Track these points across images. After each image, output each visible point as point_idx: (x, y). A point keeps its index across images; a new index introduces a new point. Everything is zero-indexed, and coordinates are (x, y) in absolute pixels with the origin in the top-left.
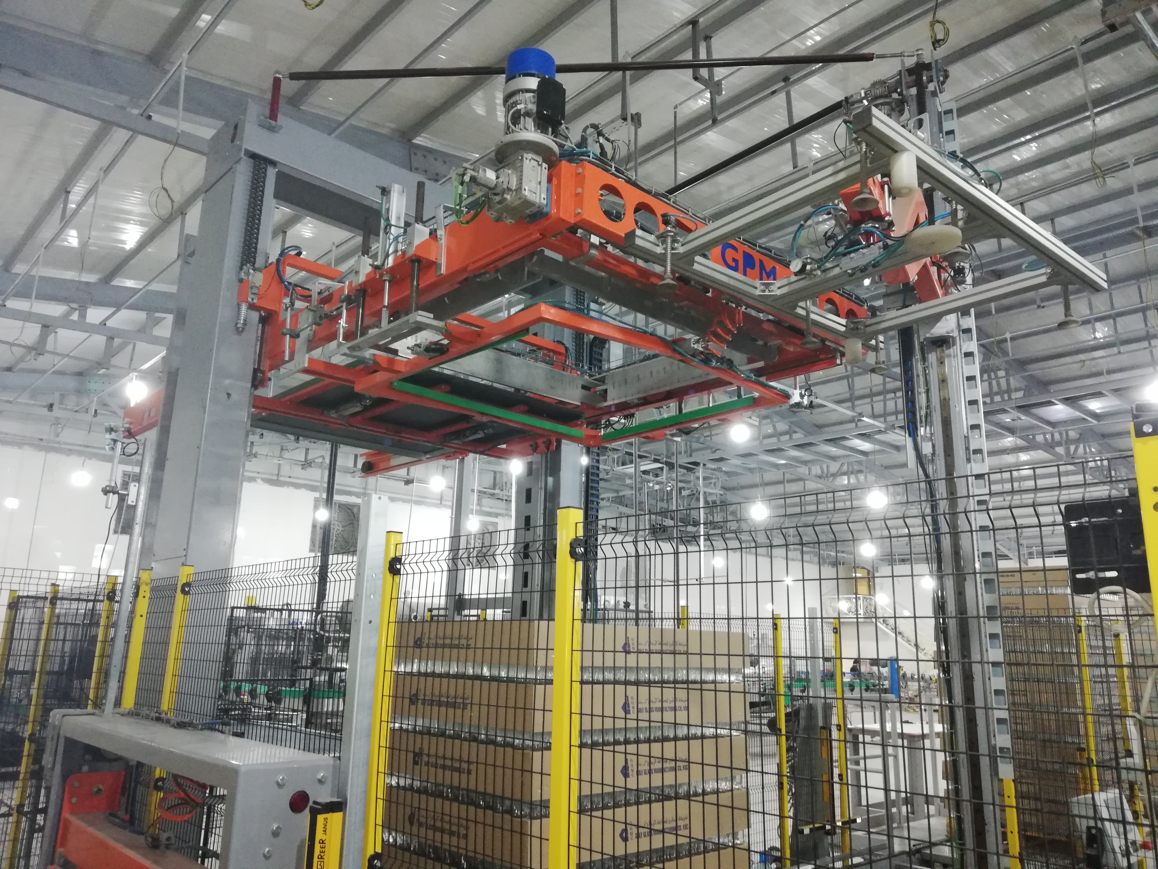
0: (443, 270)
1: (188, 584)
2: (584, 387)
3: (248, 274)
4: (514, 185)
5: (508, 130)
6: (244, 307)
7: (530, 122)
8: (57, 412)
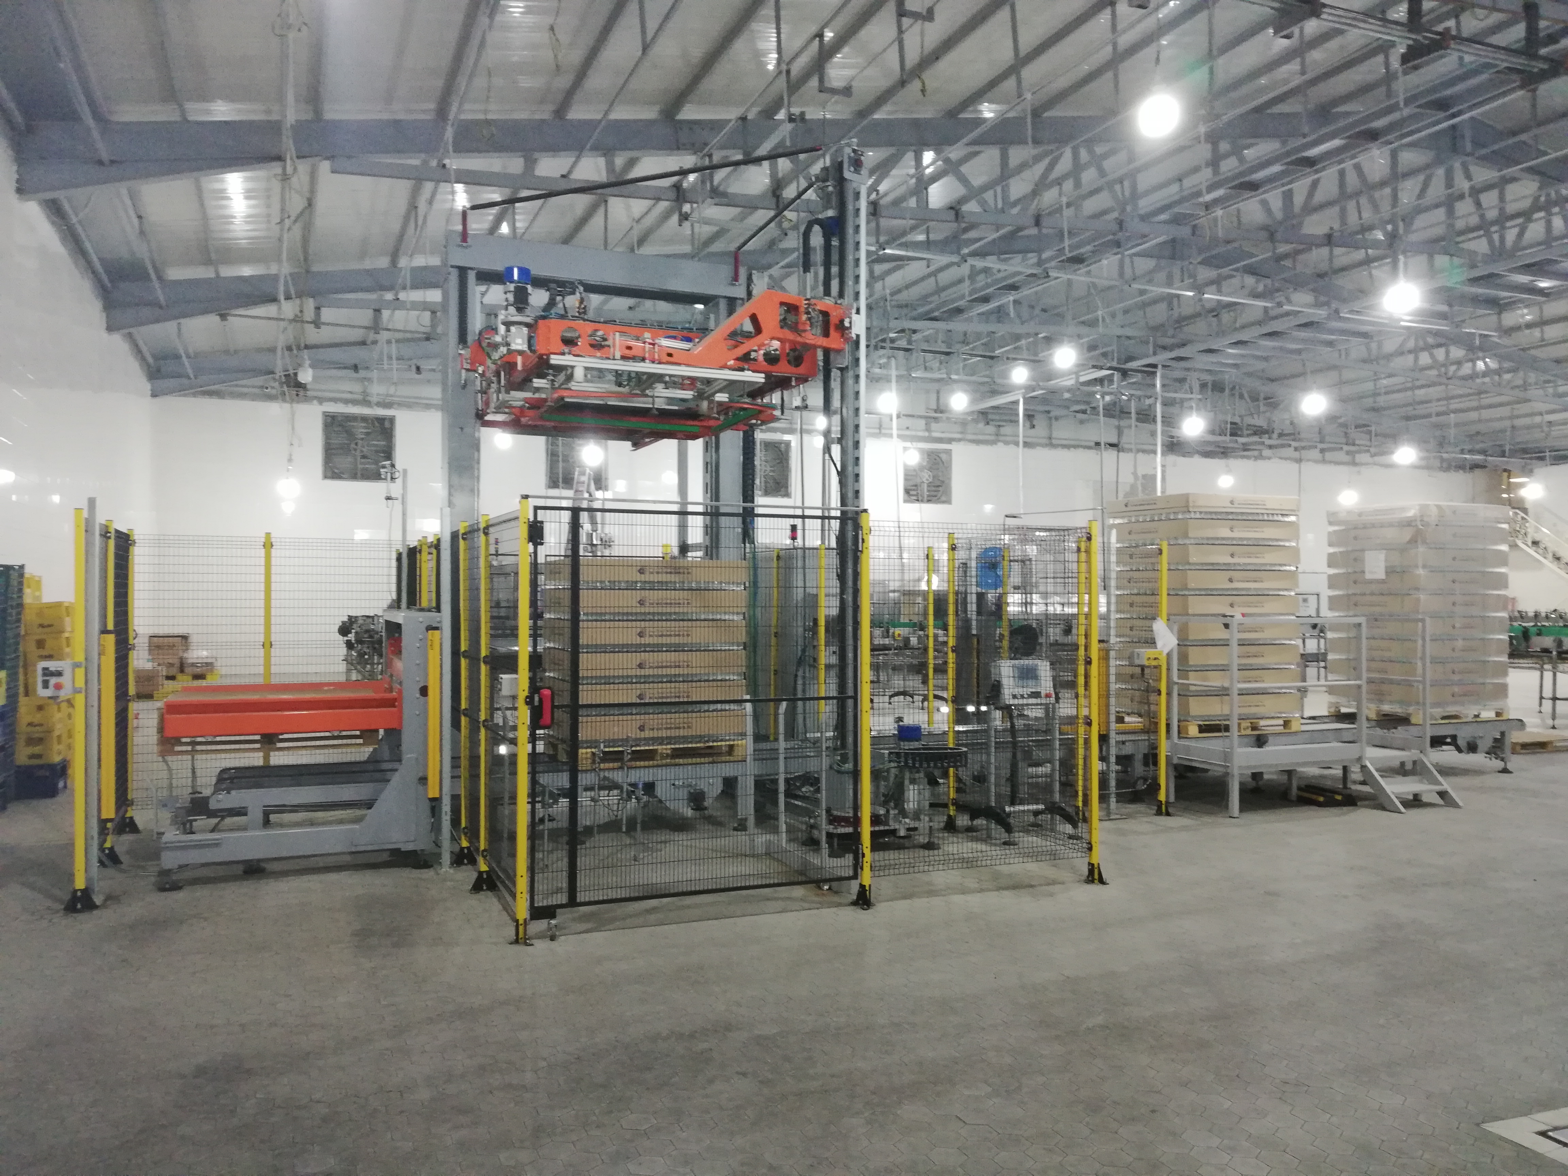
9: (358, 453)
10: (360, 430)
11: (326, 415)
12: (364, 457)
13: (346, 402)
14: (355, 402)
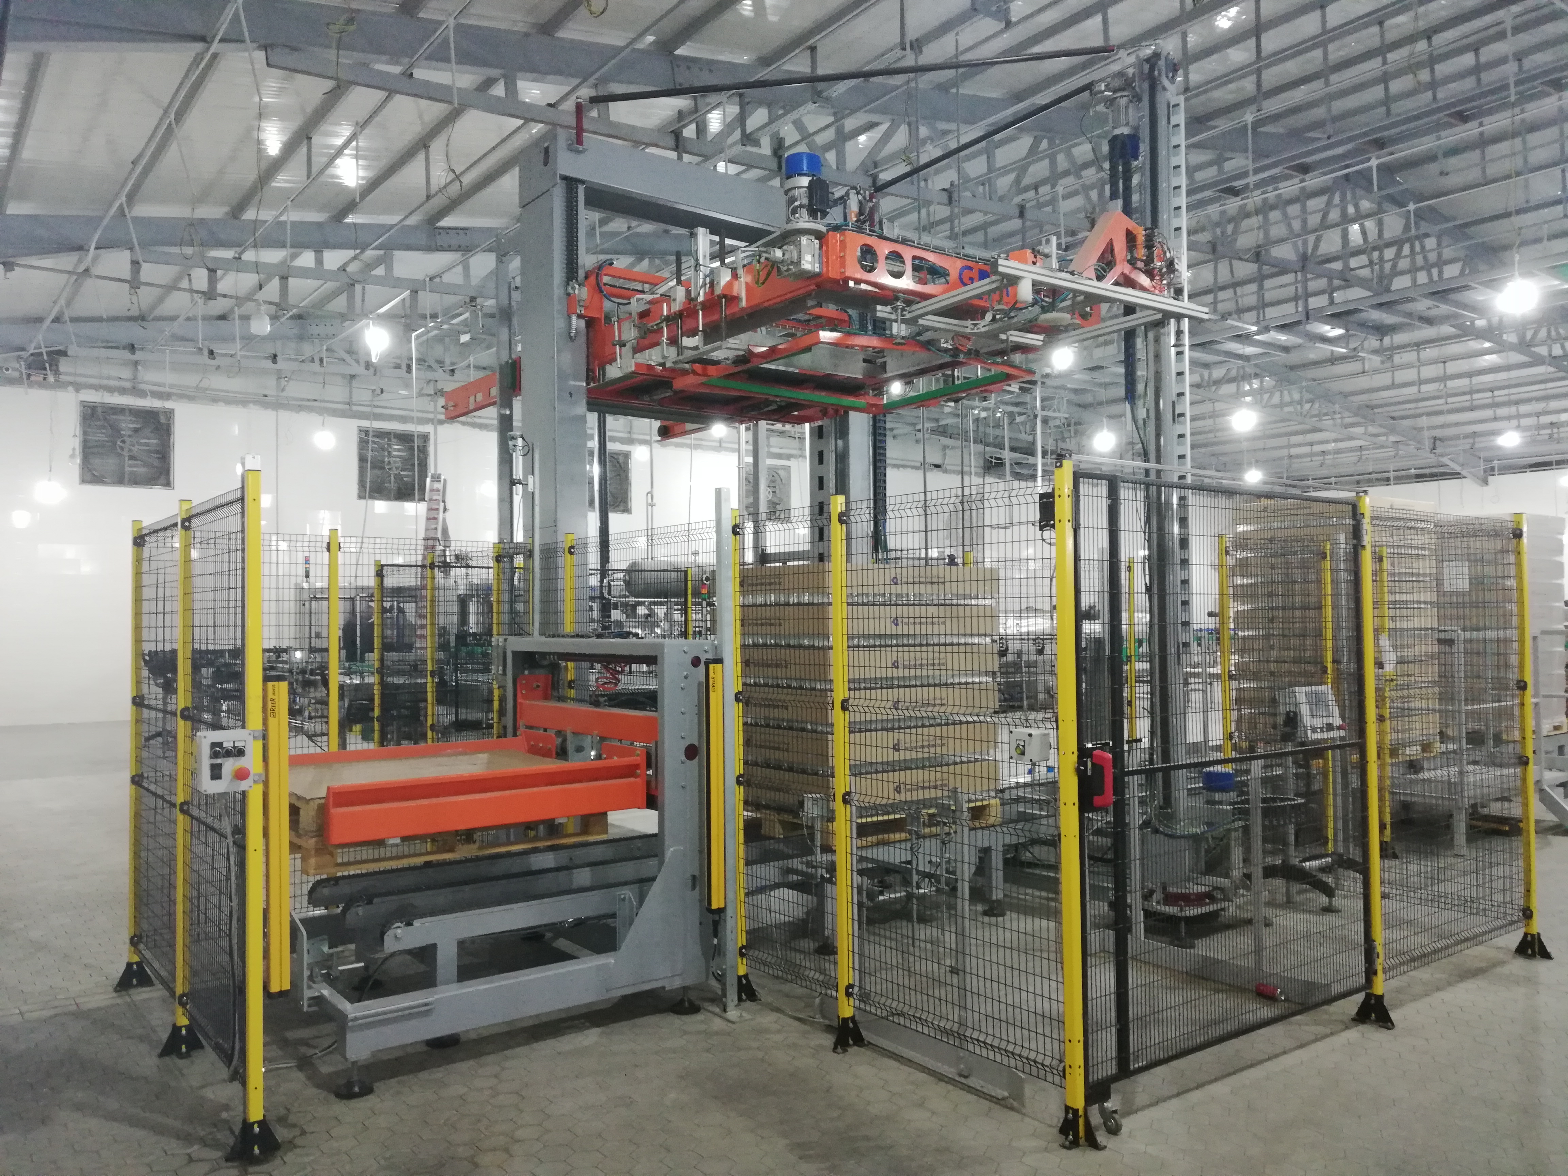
0: (744, 304)
1: (572, 547)
2: (865, 361)
3: (573, 288)
4: (795, 259)
5: (789, 221)
6: (574, 317)
7: (805, 213)
8: (281, 364)
9: (126, 453)
10: (127, 424)
11: (84, 404)
12: (132, 458)
13: (110, 390)
14: (123, 391)
